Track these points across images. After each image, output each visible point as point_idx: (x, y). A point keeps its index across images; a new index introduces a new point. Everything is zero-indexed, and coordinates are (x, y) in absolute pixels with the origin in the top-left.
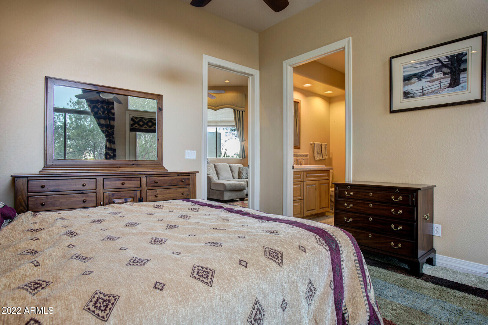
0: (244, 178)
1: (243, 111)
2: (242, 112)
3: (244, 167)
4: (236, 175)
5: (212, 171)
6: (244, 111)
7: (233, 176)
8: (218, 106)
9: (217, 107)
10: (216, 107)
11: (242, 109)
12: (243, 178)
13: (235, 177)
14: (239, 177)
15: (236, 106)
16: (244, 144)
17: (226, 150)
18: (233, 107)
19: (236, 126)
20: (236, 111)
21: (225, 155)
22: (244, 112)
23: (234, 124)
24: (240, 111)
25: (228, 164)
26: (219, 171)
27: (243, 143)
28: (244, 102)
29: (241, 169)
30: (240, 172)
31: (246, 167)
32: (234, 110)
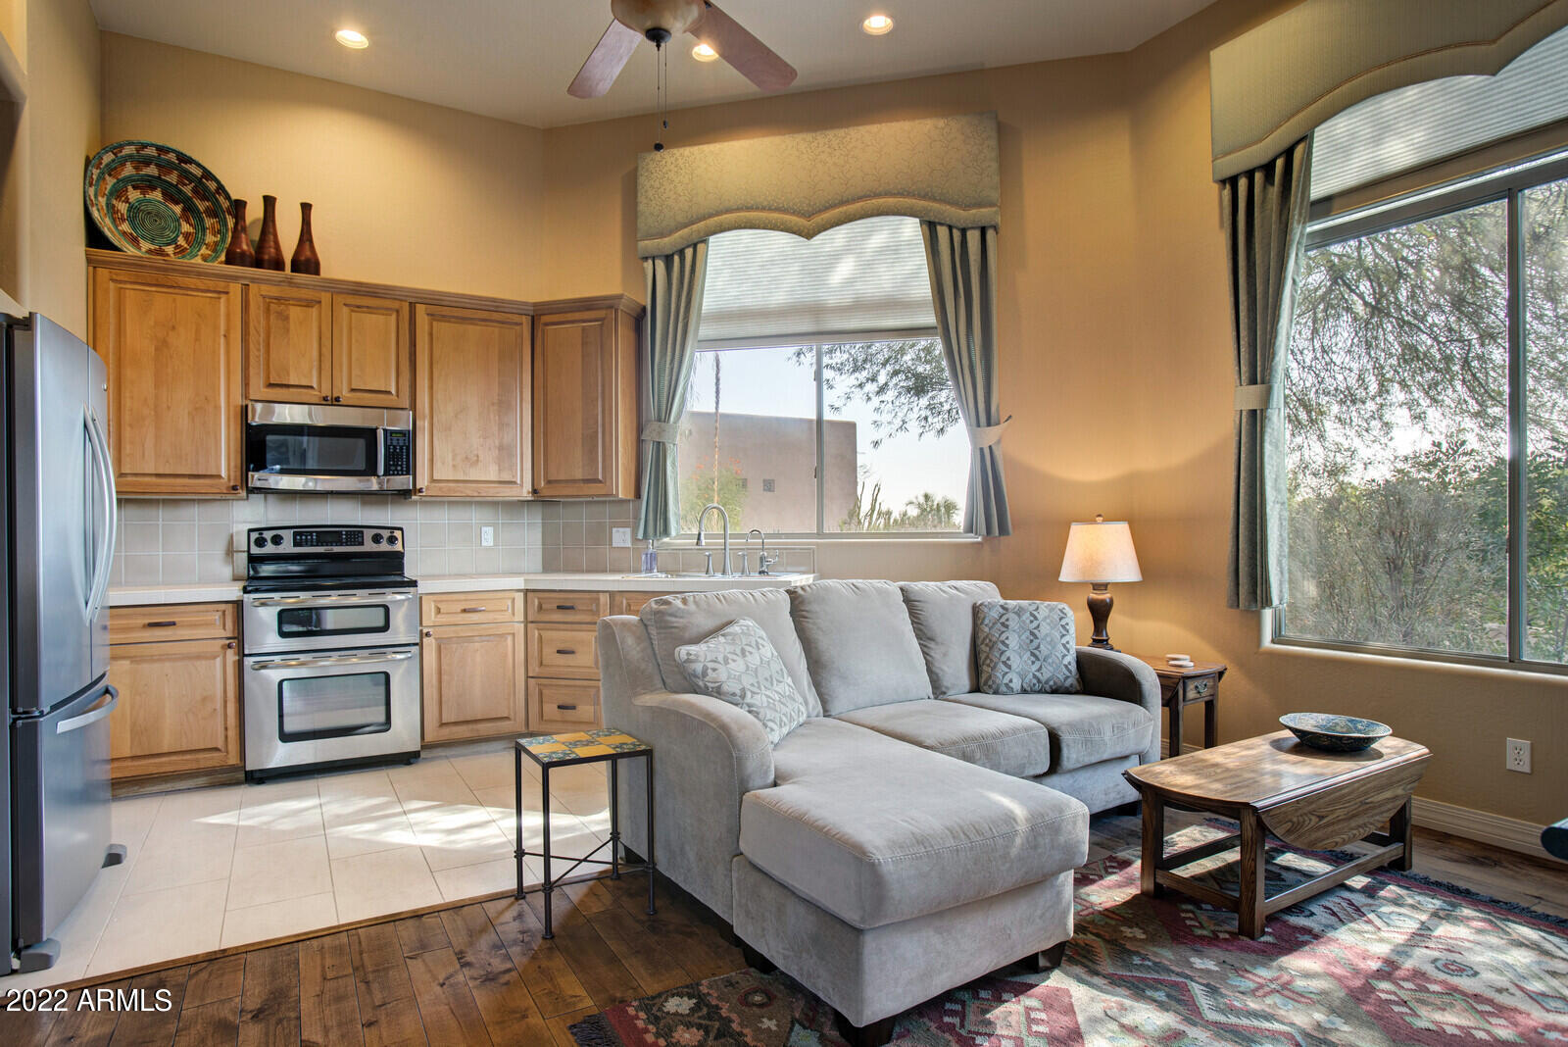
0: (1016, 685)
1: (983, 231)
2: (977, 233)
3: (1012, 603)
4: (956, 667)
5: (768, 650)
6: (995, 228)
7: (930, 671)
8: (826, 209)
9: (820, 211)
10: (808, 215)
11: (984, 214)
12: (1010, 691)
13: (947, 681)
14: (980, 681)
15: (941, 201)
16: (999, 442)
17: (877, 488)
18: (918, 203)
19: (939, 330)
20: (942, 232)
21: (873, 510)
22: (990, 234)
23: (929, 319)
24: (964, 231)
25: (893, 587)
26: (825, 643)
27: (991, 435)
28: (995, 165)
29: (987, 621)
30: (984, 639)
31: (1024, 603)
32: (925, 227)
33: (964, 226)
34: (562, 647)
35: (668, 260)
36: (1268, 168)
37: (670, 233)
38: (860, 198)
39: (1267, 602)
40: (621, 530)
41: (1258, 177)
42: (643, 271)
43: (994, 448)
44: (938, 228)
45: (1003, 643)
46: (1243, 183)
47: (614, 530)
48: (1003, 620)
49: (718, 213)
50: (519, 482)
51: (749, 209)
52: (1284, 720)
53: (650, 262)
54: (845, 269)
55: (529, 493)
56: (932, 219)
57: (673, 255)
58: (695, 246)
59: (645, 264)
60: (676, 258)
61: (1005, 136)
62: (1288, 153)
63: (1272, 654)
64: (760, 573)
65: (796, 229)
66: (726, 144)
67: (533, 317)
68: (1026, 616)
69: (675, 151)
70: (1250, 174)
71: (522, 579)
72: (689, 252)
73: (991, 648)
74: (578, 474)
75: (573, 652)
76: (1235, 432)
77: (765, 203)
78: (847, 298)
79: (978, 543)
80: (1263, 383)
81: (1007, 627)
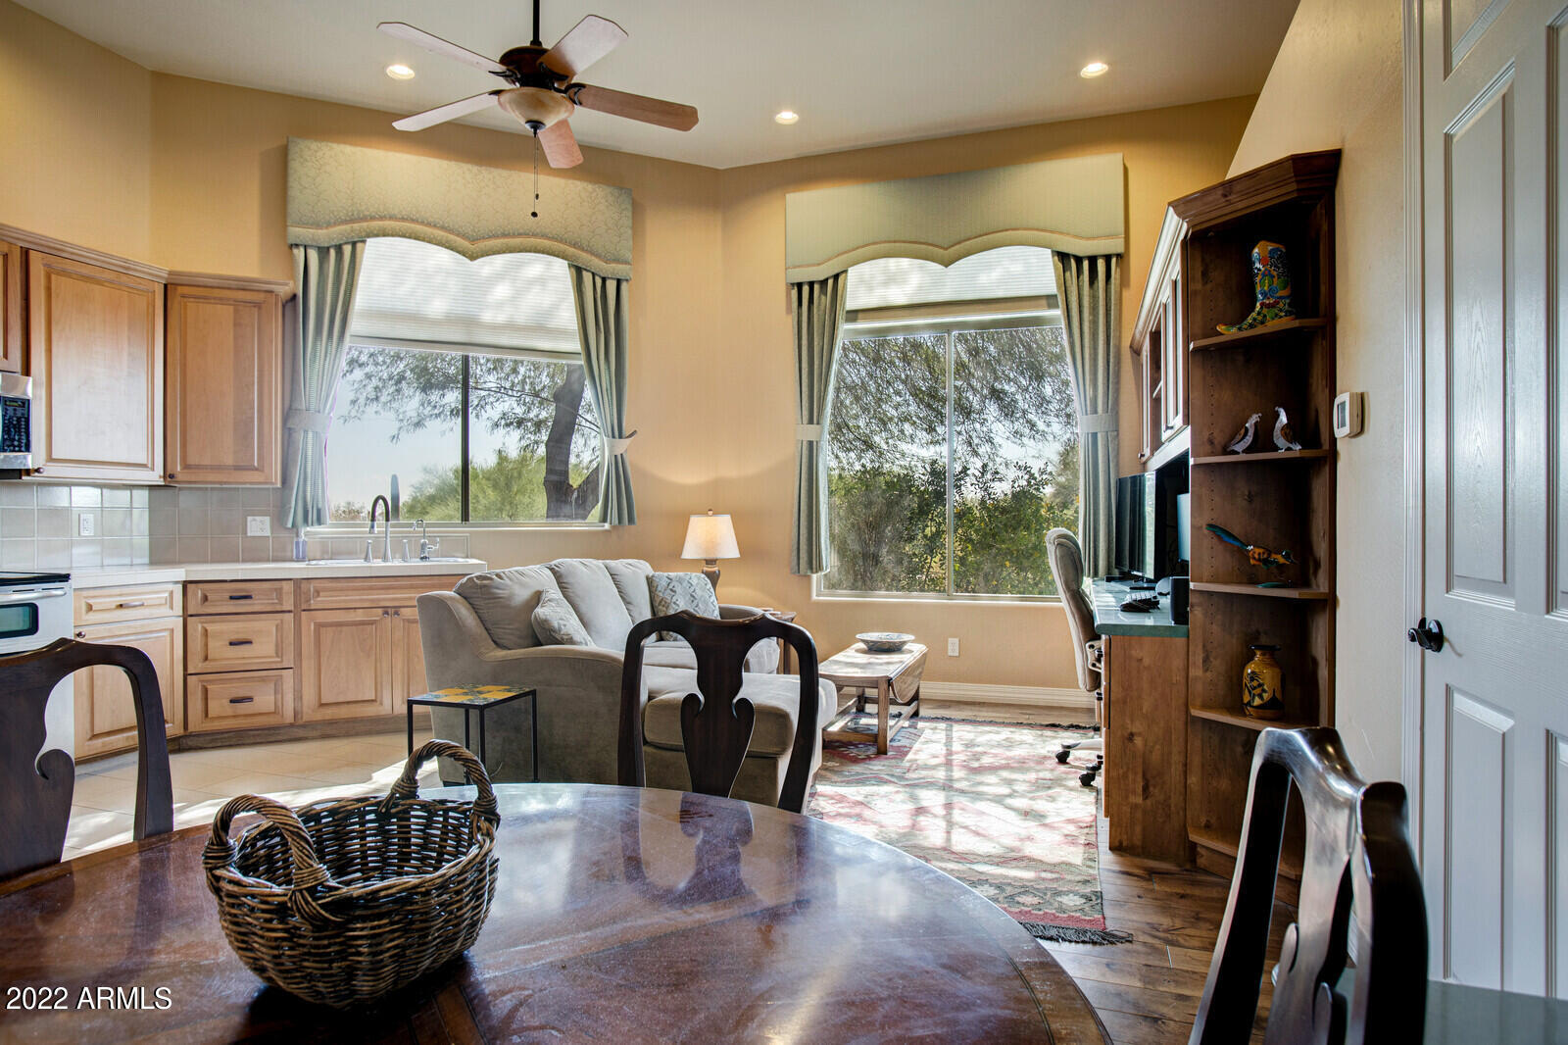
1: (619, 282)
2: (615, 283)
3: (672, 574)
6: (628, 281)
8: (489, 237)
9: (484, 239)
10: (473, 240)
11: (620, 270)
15: (587, 251)
16: (626, 451)
18: (571, 250)
19: (583, 356)
20: (587, 277)
22: (624, 286)
24: (604, 280)
27: (622, 446)
28: (630, 232)
29: (659, 588)
30: (660, 602)
31: (681, 574)
32: (573, 270)
33: (605, 275)
34: (234, 637)
35: (323, 252)
36: (824, 283)
37: (329, 225)
38: (520, 235)
39: (820, 568)
40: (258, 518)
41: (816, 287)
42: (292, 259)
43: (624, 455)
44: (584, 273)
45: (675, 603)
46: (806, 289)
47: (249, 518)
48: (671, 587)
49: (382, 218)
50: (150, 466)
51: (413, 221)
52: (858, 636)
53: (302, 249)
54: (502, 291)
55: (160, 477)
56: (580, 265)
57: (328, 248)
58: (354, 244)
59: (295, 251)
60: (332, 252)
61: (637, 210)
62: (836, 277)
63: (818, 604)
64: (422, 558)
65: (461, 249)
66: (359, 149)
67: (166, 286)
68: (685, 584)
69: (335, 146)
70: (811, 284)
71: (183, 570)
72: (347, 249)
73: (667, 608)
74: (229, 460)
75: (250, 642)
76: (798, 455)
77: (430, 220)
78: (501, 318)
79: (606, 531)
80: (818, 423)
81: (675, 592)
